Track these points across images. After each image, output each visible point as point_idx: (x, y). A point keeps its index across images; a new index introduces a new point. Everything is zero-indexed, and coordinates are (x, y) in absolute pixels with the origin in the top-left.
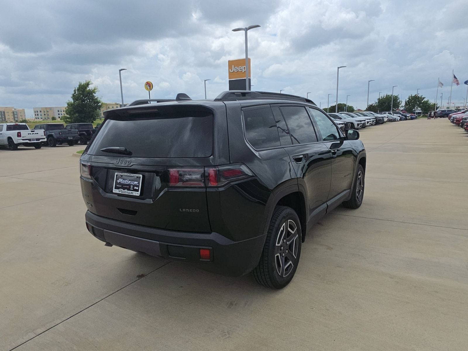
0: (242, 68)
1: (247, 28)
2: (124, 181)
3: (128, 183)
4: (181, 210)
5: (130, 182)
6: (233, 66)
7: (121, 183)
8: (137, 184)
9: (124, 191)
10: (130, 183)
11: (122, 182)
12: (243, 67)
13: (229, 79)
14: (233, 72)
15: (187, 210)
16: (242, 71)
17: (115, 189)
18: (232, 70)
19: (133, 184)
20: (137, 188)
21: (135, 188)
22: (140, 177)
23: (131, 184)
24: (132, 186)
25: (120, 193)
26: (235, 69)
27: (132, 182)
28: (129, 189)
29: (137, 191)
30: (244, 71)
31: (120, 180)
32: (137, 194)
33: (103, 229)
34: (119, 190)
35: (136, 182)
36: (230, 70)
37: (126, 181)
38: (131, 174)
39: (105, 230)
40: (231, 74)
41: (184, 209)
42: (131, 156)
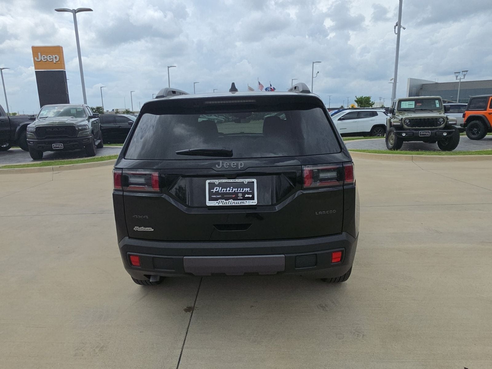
0: (54, 58)
1: (75, 10)
2: (225, 189)
3: (232, 191)
4: (317, 213)
5: (236, 189)
6: (39, 54)
7: (219, 192)
8: (248, 191)
9: (228, 201)
10: (236, 191)
11: (221, 191)
12: (54, 56)
13: (35, 69)
14: (40, 61)
15: (323, 212)
16: (53, 60)
17: (209, 200)
18: (38, 58)
19: (241, 191)
20: (251, 196)
21: (247, 196)
22: (253, 182)
23: (239, 191)
24: (240, 195)
25: (221, 204)
26: (42, 58)
27: (239, 189)
28: (236, 199)
29: (253, 198)
30: (56, 61)
31: (217, 189)
32: (252, 202)
33: (182, 257)
34: (218, 202)
35: (246, 189)
36: (36, 58)
37: (228, 189)
38: (236, 180)
39: (185, 257)
40: (37, 64)
41: (319, 212)
42: (232, 157)
